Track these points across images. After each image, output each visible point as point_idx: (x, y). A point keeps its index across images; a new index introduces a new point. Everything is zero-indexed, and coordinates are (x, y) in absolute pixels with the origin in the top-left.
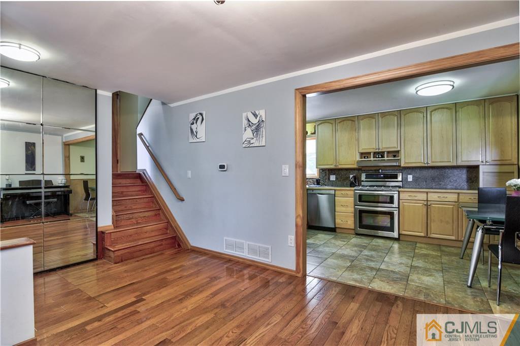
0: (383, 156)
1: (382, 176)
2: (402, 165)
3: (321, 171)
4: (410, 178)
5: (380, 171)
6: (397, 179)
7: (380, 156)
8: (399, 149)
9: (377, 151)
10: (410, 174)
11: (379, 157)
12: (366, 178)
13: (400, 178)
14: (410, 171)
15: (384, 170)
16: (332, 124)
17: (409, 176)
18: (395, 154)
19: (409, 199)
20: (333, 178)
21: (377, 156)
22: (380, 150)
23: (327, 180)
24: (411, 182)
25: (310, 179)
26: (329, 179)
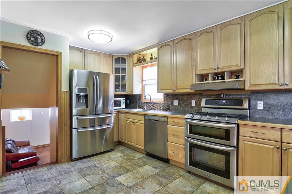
0: (223, 78)
1: (224, 102)
2: (247, 88)
3: (166, 96)
4: (260, 105)
5: (222, 96)
6: (242, 106)
7: (220, 78)
8: (243, 67)
9: (216, 71)
10: (261, 100)
11: (218, 79)
12: (206, 104)
13: (246, 105)
14: (260, 96)
15: (228, 95)
16: (170, 46)
17: (259, 102)
18: (238, 74)
19: (253, 136)
20: (176, 103)
21: (216, 78)
22: (219, 71)
23: (171, 105)
24: (262, 110)
25: (158, 103)
26: (173, 104)
